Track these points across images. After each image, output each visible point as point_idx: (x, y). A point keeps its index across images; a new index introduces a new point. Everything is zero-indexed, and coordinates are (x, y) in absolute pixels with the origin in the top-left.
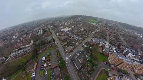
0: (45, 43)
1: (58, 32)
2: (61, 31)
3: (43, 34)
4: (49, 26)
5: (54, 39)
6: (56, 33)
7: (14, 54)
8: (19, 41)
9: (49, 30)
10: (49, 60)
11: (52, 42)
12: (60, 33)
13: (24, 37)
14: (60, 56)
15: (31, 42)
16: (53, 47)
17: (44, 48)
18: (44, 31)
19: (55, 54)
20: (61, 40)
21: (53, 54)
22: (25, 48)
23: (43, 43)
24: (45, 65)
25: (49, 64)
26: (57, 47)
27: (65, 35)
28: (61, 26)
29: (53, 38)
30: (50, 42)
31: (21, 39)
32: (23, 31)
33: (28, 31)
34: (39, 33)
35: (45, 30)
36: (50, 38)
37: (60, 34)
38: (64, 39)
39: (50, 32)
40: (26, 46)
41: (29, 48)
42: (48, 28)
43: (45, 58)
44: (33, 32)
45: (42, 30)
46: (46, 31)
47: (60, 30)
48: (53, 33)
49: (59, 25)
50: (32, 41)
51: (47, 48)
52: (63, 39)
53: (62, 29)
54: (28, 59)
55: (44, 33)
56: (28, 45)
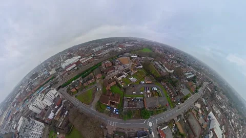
0: (175, 86)
1: (203, 106)
2: (208, 113)
3: (187, 79)
4: (205, 84)
5: (185, 99)
6: (199, 101)
7: (157, 63)
8: (169, 60)
9: (200, 86)
10: (153, 95)
11: (179, 97)
12: (202, 111)
13: (174, 62)
14: (157, 111)
15: (171, 70)
16: (171, 100)
17: (168, 86)
18: (194, 80)
19: (160, 103)
20: (187, 114)
21: (160, 100)
22: (164, 68)
23: (174, 84)
24: (148, 91)
25: (148, 96)
26: (172, 107)
27: (201, 125)
28: (222, 110)
29: (187, 97)
30: (179, 93)
31: (171, 61)
32: (180, 58)
33: (182, 62)
34: (186, 74)
35: (196, 80)
36: (185, 92)
37: (200, 112)
38: (192, 124)
39: (197, 88)
40: (166, 68)
41: (165, 71)
42: (202, 83)
43: (156, 91)
44: (185, 67)
45: (193, 76)
46: (195, 82)
47: (210, 111)
48: (198, 95)
49: (221, 104)
50: (173, 71)
51: (169, 91)
52: (189, 120)
53: (214, 113)
54: (155, 75)
55: (189, 80)
56: (167, 70)
